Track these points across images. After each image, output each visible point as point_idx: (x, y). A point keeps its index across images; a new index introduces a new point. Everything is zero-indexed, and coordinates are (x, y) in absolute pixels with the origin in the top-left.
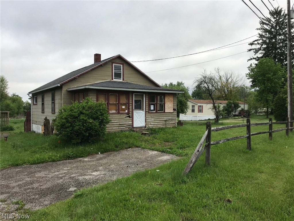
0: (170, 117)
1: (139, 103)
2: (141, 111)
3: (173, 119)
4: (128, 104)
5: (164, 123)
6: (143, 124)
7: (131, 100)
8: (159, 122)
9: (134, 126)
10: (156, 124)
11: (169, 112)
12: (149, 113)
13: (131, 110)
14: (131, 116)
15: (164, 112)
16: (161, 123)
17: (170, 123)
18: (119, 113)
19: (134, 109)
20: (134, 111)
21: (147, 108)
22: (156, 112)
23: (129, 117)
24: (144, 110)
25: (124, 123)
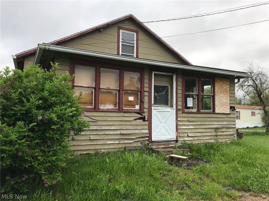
0: (225, 123)
1: (164, 93)
2: (168, 109)
3: (230, 126)
4: (140, 92)
5: (214, 134)
6: (172, 136)
7: (146, 85)
8: (203, 131)
9: (154, 139)
10: (199, 135)
11: (222, 112)
12: (183, 112)
13: (146, 105)
14: (146, 117)
15: (214, 112)
16: (208, 134)
17: (225, 133)
18: (120, 110)
19: (153, 102)
20: (153, 108)
21: (180, 103)
22: (198, 112)
23: (143, 119)
24: (174, 106)
25: (133, 131)
